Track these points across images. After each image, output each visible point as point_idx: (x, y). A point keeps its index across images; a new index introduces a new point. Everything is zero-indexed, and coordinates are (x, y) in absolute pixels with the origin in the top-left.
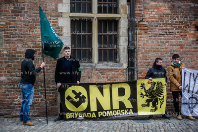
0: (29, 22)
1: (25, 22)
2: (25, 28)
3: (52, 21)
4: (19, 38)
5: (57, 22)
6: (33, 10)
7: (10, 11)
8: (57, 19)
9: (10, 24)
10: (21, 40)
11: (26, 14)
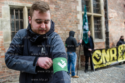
0: (63, 15)
1: (61, 15)
2: (61, 19)
3: (74, 15)
4: (59, 25)
5: (77, 16)
6: (65, 8)
7: (53, 8)
8: (77, 15)
9: (53, 16)
10: (60, 26)
11: (61, 11)
